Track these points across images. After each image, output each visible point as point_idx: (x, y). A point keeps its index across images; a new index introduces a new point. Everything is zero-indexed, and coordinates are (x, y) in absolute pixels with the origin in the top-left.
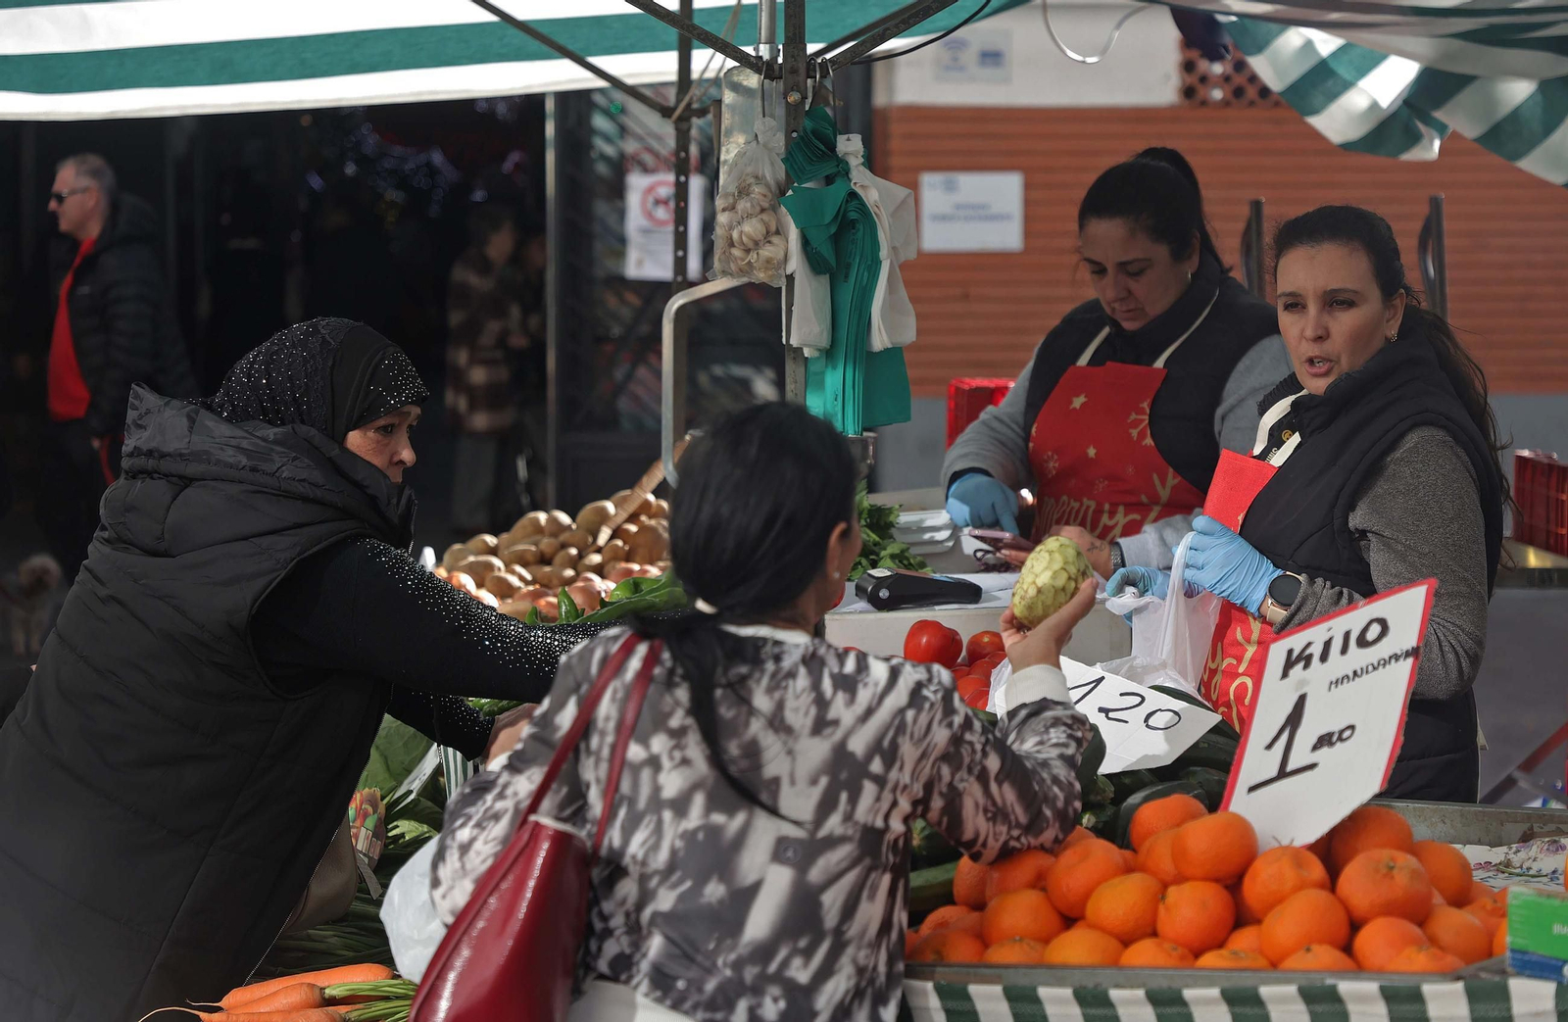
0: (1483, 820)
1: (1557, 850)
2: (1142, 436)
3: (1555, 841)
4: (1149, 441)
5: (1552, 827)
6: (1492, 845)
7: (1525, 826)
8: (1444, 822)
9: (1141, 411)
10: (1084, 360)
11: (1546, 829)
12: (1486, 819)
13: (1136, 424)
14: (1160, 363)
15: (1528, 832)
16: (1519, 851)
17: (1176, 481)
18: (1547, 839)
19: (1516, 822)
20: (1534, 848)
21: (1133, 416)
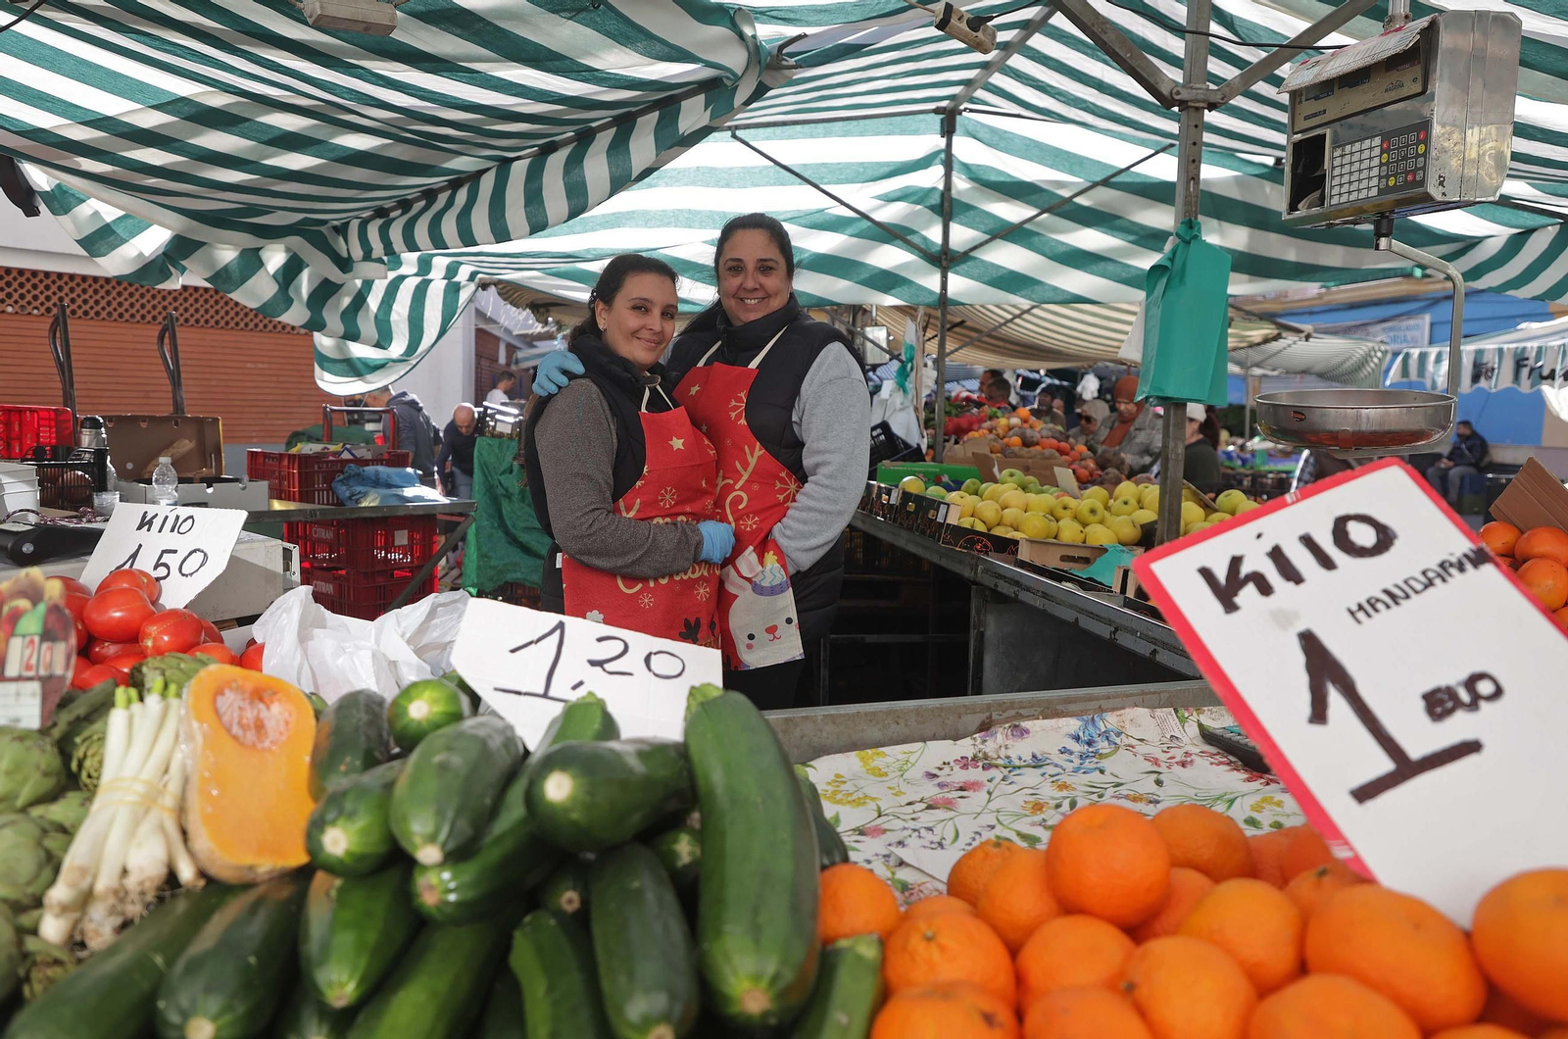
0: (940, 716)
1: (1022, 734)
2: (738, 417)
3: (1016, 726)
4: (743, 421)
5: (1012, 712)
6: (956, 738)
7: (983, 716)
8: (898, 724)
9: (739, 400)
10: (701, 364)
11: (1006, 715)
12: (943, 714)
13: (735, 408)
14: (754, 364)
15: (987, 721)
16: (986, 741)
17: (761, 452)
18: (1007, 725)
19: (974, 713)
20: (999, 736)
21: (733, 403)
